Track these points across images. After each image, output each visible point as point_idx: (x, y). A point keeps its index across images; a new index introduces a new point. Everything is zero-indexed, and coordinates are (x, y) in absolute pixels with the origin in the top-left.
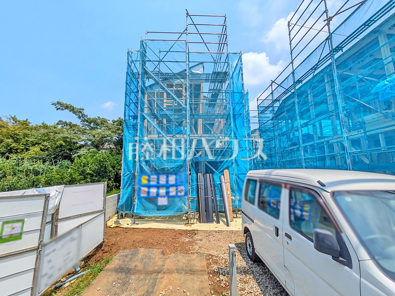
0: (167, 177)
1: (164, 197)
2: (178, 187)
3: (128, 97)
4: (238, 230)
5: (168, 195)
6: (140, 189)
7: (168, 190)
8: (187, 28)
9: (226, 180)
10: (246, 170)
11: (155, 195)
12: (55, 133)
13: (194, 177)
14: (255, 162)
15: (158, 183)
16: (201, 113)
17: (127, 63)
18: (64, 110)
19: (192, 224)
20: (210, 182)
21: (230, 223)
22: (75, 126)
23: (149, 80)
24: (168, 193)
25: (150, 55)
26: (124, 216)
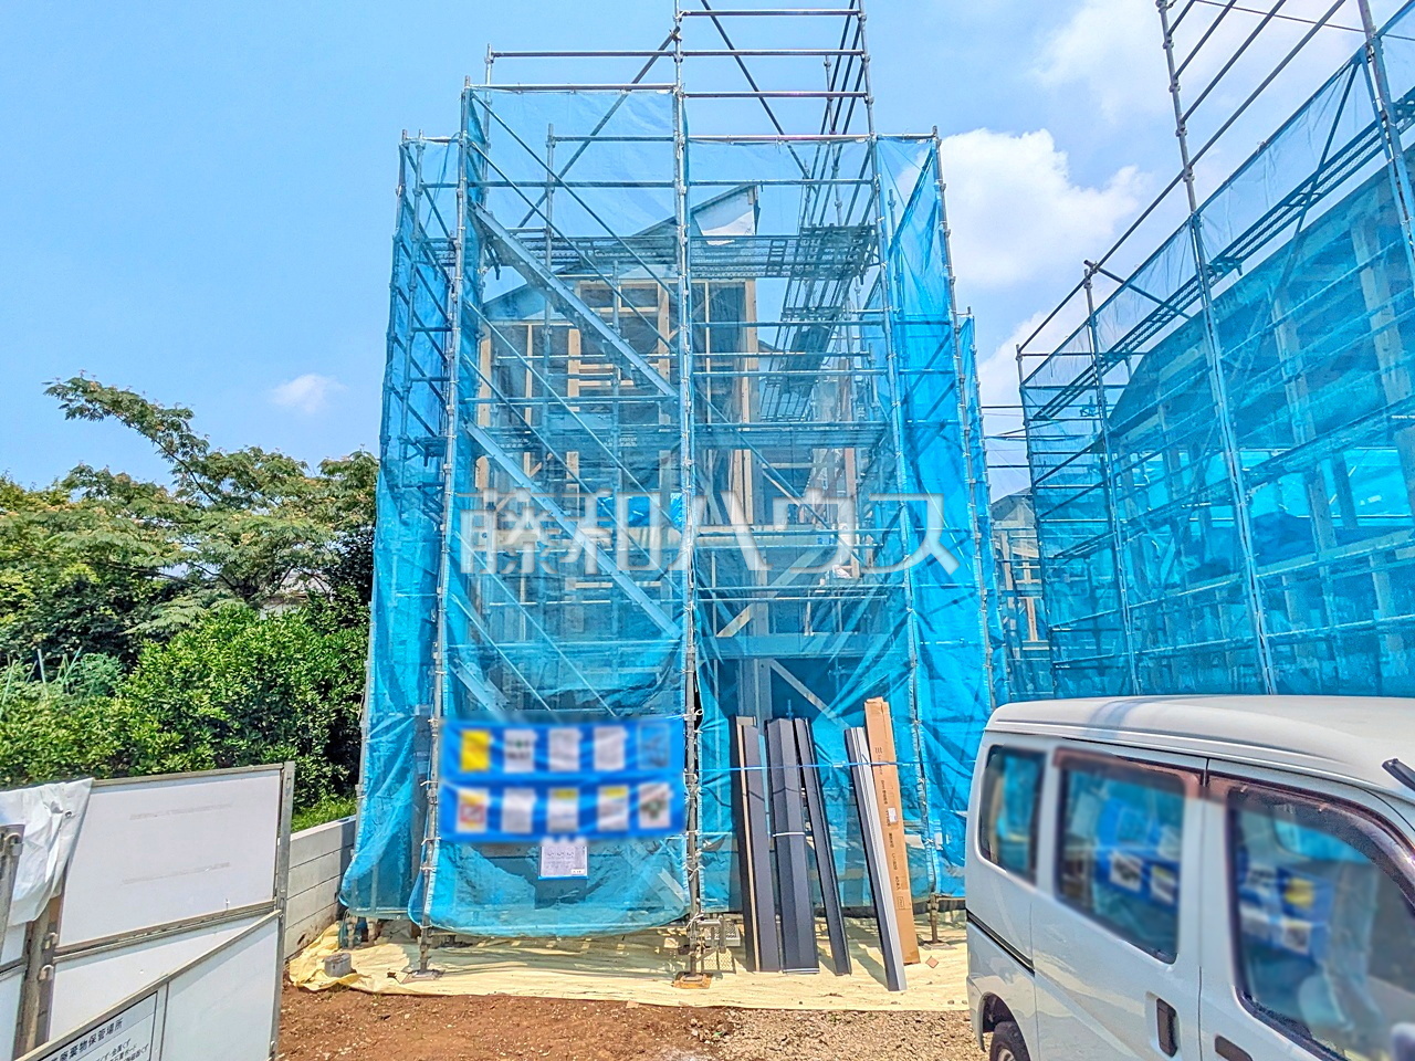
0: (588, 737)
1: (572, 836)
2: (642, 787)
3: (398, 353)
4: (946, 1007)
5: (589, 828)
6: (453, 795)
7: (589, 802)
8: (678, 29)
9: (879, 750)
10: (977, 698)
11: (527, 828)
12: (55, 525)
13: (717, 735)
14: (1018, 657)
15: (541, 766)
16: (747, 421)
17: (397, 198)
18: (102, 418)
19: (710, 975)
20: (800, 761)
21: (906, 973)
22: (146, 490)
23: (498, 272)
24: (588, 816)
25: (504, 158)
26: (371, 933)
